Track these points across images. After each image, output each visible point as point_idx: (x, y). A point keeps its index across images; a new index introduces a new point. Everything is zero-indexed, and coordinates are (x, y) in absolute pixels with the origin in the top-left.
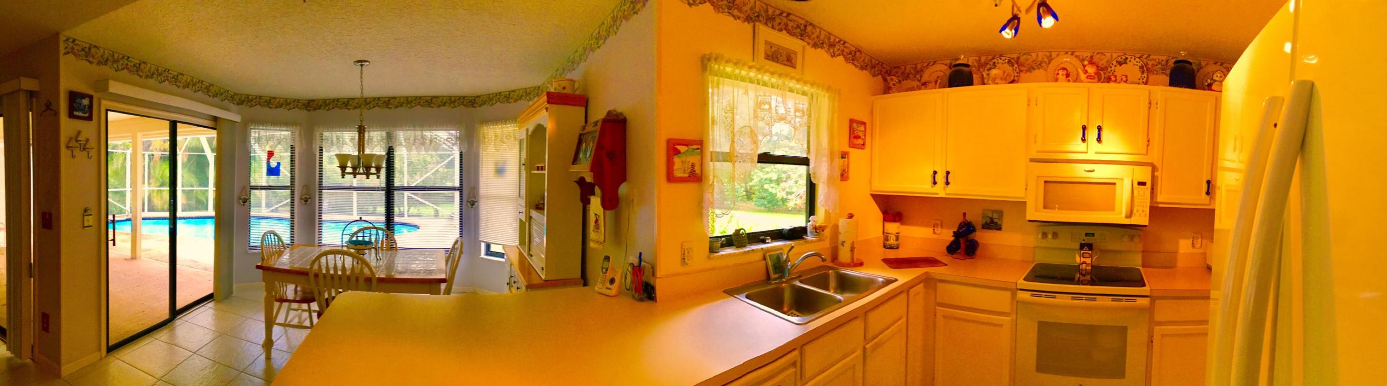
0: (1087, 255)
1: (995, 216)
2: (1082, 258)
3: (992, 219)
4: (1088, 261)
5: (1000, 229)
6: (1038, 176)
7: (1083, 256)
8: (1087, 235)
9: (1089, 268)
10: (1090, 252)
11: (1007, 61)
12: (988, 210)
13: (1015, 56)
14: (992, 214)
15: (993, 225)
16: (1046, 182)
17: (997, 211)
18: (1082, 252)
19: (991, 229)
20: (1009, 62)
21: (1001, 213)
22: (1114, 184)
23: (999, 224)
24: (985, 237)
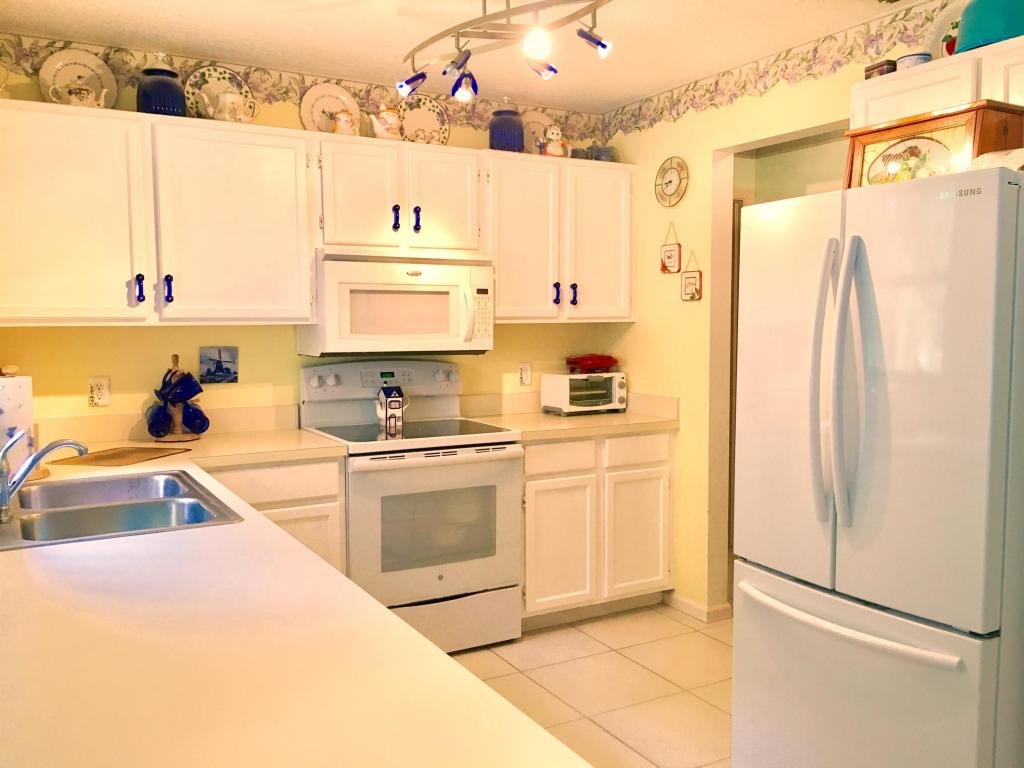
0: (397, 405)
1: (225, 357)
2: (389, 410)
3: (219, 364)
4: (398, 413)
5: (235, 380)
6: (340, 283)
7: (388, 406)
8: (383, 375)
9: (399, 424)
10: (400, 399)
11: (227, 76)
12: (212, 348)
13: (242, 70)
14: (220, 354)
15: (221, 372)
16: (352, 291)
17: (227, 349)
18: (389, 400)
19: (218, 382)
20: (232, 79)
21: (233, 352)
22: (447, 293)
23: (232, 371)
24: (210, 399)
